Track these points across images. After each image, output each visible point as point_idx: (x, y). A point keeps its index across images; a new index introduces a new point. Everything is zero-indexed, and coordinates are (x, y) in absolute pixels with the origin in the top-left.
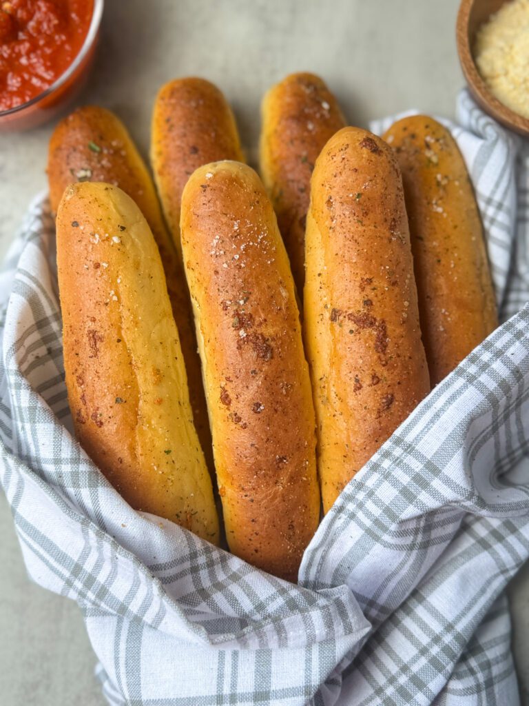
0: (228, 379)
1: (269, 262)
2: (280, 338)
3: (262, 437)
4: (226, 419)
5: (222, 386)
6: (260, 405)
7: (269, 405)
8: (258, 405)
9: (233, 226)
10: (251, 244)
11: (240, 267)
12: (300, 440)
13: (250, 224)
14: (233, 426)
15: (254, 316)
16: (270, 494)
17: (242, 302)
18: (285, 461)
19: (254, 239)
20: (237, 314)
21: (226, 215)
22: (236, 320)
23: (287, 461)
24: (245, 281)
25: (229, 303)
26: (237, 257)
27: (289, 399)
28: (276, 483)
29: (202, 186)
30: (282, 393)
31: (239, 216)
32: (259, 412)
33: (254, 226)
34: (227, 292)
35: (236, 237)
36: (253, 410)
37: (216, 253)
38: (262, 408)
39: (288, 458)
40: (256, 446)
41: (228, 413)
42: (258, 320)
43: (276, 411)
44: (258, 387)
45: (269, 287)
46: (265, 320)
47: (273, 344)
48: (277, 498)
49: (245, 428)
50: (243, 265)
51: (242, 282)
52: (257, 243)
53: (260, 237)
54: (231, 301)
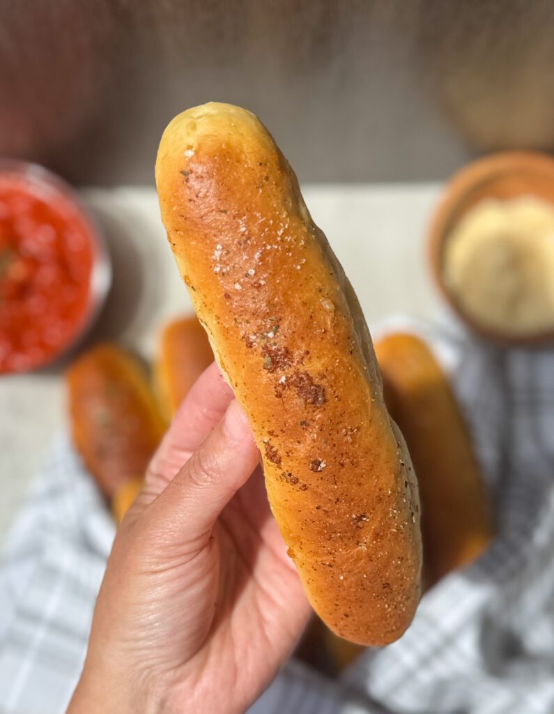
0: (271, 433)
1: (299, 267)
2: (332, 372)
3: (330, 498)
4: (279, 478)
5: (266, 441)
6: (320, 463)
7: (332, 459)
8: (317, 463)
9: (238, 227)
10: (269, 247)
11: (260, 286)
12: (380, 490)
13: (262, 216)
14: (290, 487)
15: (291, 350)
16: (352, 557)
17: (271, 335)
18: (364, 519)
19: (271, 239)
20: (267, 350)
21: (225, 212)
22: (267, 359)
23: (368, 518)
24: (269, 303)
25: (253, 337)
26: (252, 272)
27: (357, 446)
28: (358, 544)
29: (182, 172)
30: (347, 442)
31: (245, 210)
32: (320, 471)
33: (268, 220)
34: (248, 322)
35: (245, 242)
36: (312, 469)
37: (221, 269)
38: (323, 465)
39: (368, 515)
40: (325, 508)
41: (280, 472)
42: (297, 354)
43: (342, 465)
44: (314, 440)
45: (304, 304)
46: (307, 353)
47: (324, 382)
48: (361, 559)
49: (306, 489)
50: (262, 282)
51: (266, 305)
52: (277, 243)
53: (280, 233)
54: (255, 334)
